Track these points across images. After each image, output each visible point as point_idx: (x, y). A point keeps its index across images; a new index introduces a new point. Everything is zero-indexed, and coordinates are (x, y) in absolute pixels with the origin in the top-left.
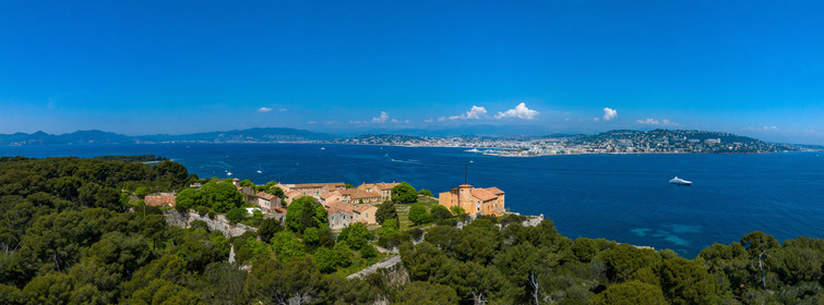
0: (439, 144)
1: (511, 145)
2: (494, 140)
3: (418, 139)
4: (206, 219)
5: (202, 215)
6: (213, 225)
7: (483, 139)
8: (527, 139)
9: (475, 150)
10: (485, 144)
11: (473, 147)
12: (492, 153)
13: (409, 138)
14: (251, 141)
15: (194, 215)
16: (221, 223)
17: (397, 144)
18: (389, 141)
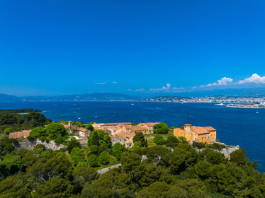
0: (200, 101)
1: (247, 100)
2: (235, 98)
3: (187, 98)
4: (45, 143)
5: (43, 141)
6: (48, 146)
7: (228, 98)
8: (260, 97)
9: (222, 104)
10: (229, 101)
11: (221, 103)
12: (233, 106)
13: (183, 98)
14: (94, 100)
15: (39, 142)
16: (52, 145)
17: (175, 101)
18: (171, 99)
